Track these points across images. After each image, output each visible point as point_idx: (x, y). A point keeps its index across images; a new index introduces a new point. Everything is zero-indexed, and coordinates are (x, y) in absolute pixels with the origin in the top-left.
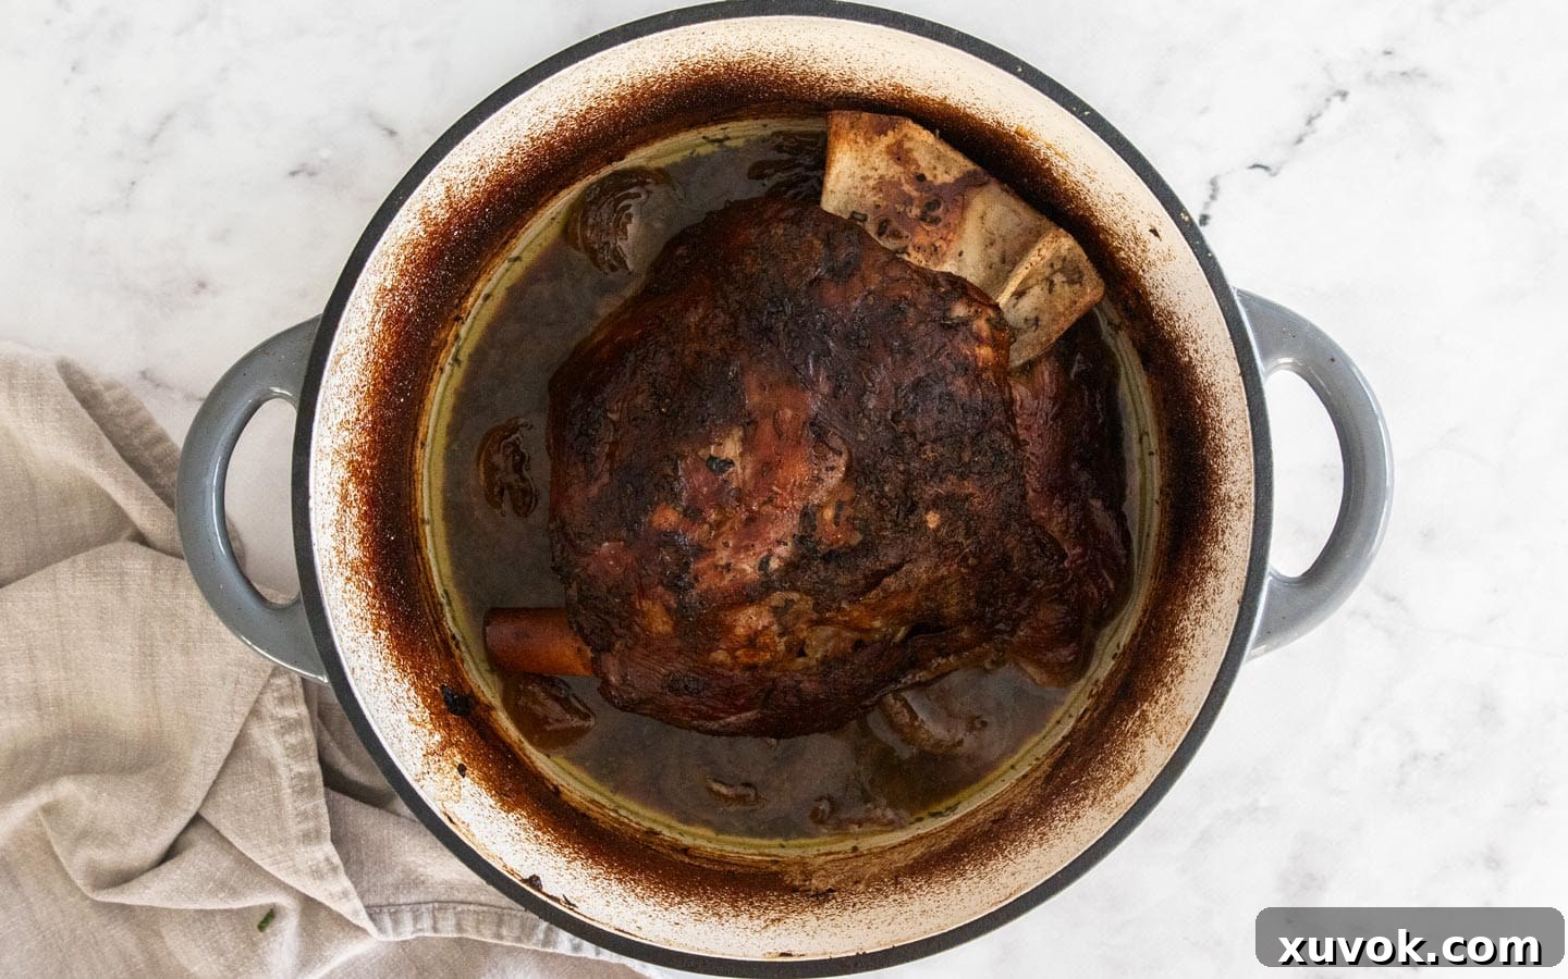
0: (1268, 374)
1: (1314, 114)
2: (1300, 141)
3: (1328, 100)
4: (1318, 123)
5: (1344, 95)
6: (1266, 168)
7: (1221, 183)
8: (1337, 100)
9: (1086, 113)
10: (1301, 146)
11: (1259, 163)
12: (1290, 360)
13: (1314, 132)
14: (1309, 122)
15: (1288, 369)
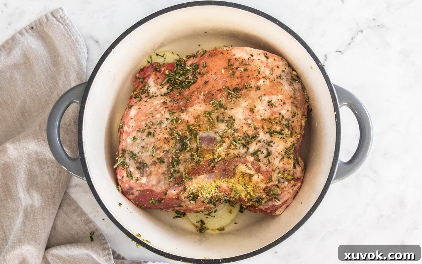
0: (340, 107)
1: (354, 37)
2: (350, 44)
3: (357, 33)
4: (355, 39)
5: (362, 31)
6: (340, 52)
7: (328, 56)
8: (360, 33)
9: (295, 35)
10: (350, 45)
11: (339, 50)
12: (347, 104)
13: (354, 42)
14: (352, 39)
15: (346, 106)
